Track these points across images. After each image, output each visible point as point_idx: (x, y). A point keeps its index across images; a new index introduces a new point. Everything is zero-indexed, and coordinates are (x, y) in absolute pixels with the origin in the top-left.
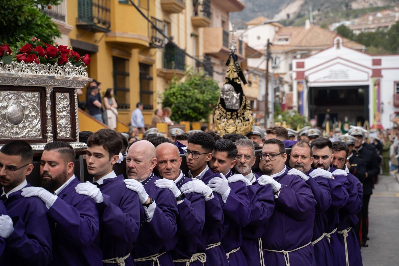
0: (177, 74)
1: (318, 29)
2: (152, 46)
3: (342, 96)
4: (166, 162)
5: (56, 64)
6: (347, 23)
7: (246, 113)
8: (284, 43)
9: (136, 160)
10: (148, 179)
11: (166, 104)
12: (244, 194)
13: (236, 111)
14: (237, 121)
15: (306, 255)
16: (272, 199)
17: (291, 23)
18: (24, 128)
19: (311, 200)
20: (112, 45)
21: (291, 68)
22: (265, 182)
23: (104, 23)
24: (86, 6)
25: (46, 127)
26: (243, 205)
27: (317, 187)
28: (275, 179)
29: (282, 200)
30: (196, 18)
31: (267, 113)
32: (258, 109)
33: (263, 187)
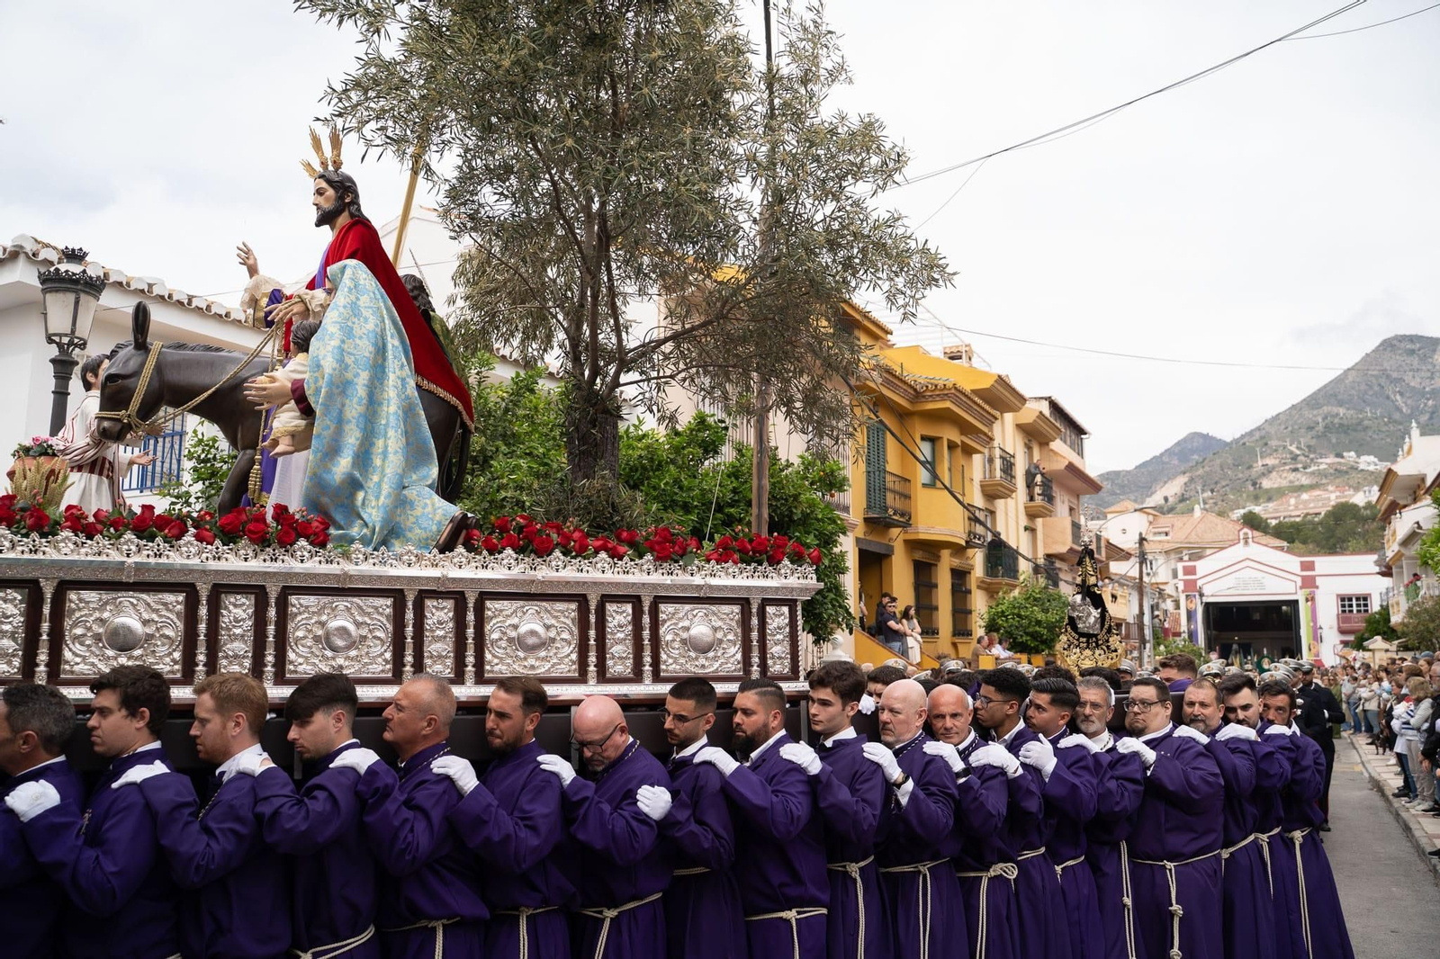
0: (1006, 584)
1: (1212, 517)
2: (969, 544)
3: (1257, 616)
4: (943, 717)
5: (765, 564)
6: (1257, 509)
7: (1111, 639)
8: (1163, 538)
9: (892, 710)
10: (913, 742)
11: (991, 627)
12: (1086, 768)
13: (1096, 636)
14: (1097, 652)
15: (1206, 872)
16: (1139, 776)
17: (1171, 510)
18: (715, 658)
19: (1211, 779)
20: (913, 545)
21: (1175, 575)
22: (1128, 748)
23: (902, 515)
24: (877, 491)
25: (750, 658)
26: (1077, 786)
27: (1225, 756)
28: (1147, 743)
29: (1159, 779)
30: (1032, 504)
31: (1143, 642)
32: (1128, 637)
33: (1124, 756)
